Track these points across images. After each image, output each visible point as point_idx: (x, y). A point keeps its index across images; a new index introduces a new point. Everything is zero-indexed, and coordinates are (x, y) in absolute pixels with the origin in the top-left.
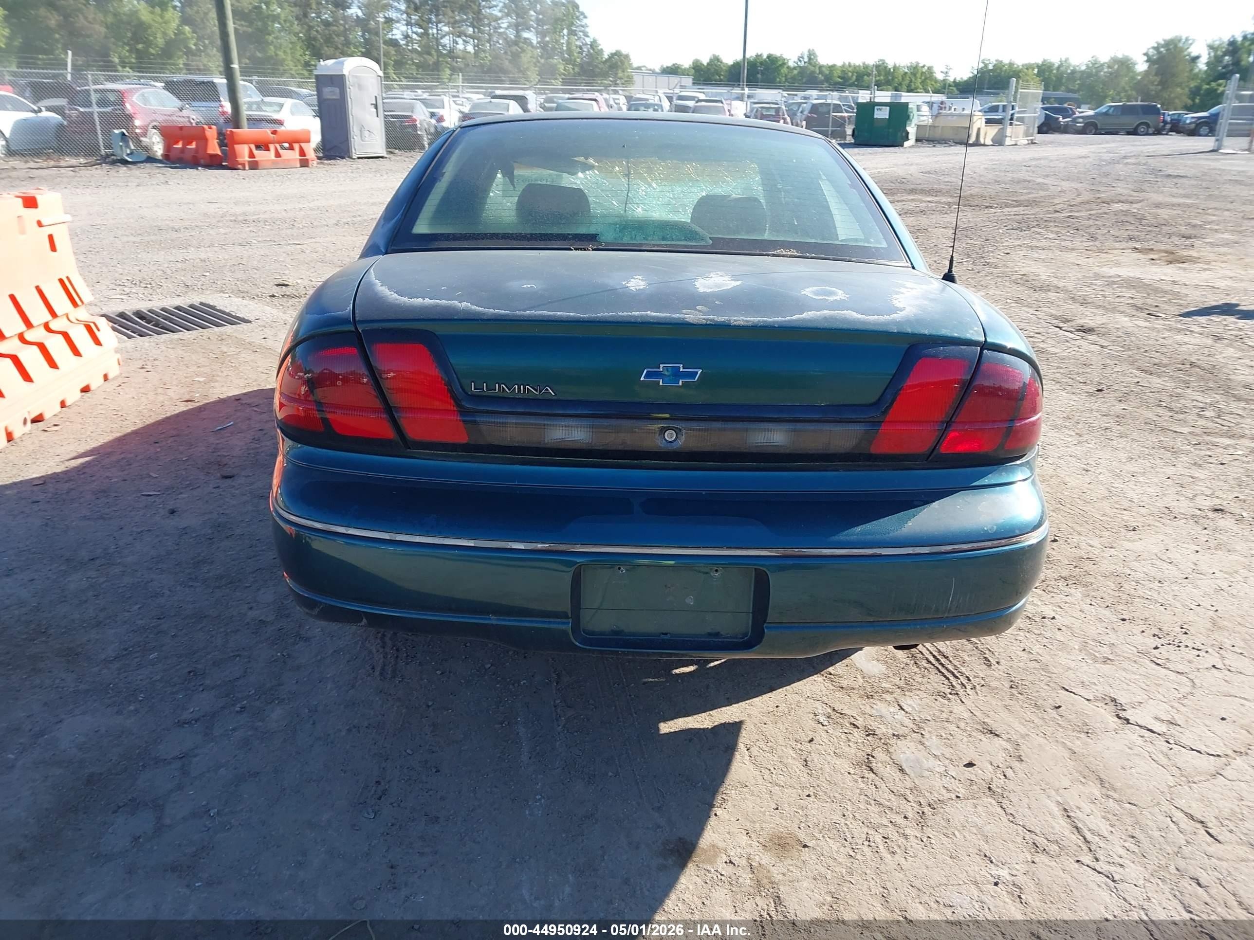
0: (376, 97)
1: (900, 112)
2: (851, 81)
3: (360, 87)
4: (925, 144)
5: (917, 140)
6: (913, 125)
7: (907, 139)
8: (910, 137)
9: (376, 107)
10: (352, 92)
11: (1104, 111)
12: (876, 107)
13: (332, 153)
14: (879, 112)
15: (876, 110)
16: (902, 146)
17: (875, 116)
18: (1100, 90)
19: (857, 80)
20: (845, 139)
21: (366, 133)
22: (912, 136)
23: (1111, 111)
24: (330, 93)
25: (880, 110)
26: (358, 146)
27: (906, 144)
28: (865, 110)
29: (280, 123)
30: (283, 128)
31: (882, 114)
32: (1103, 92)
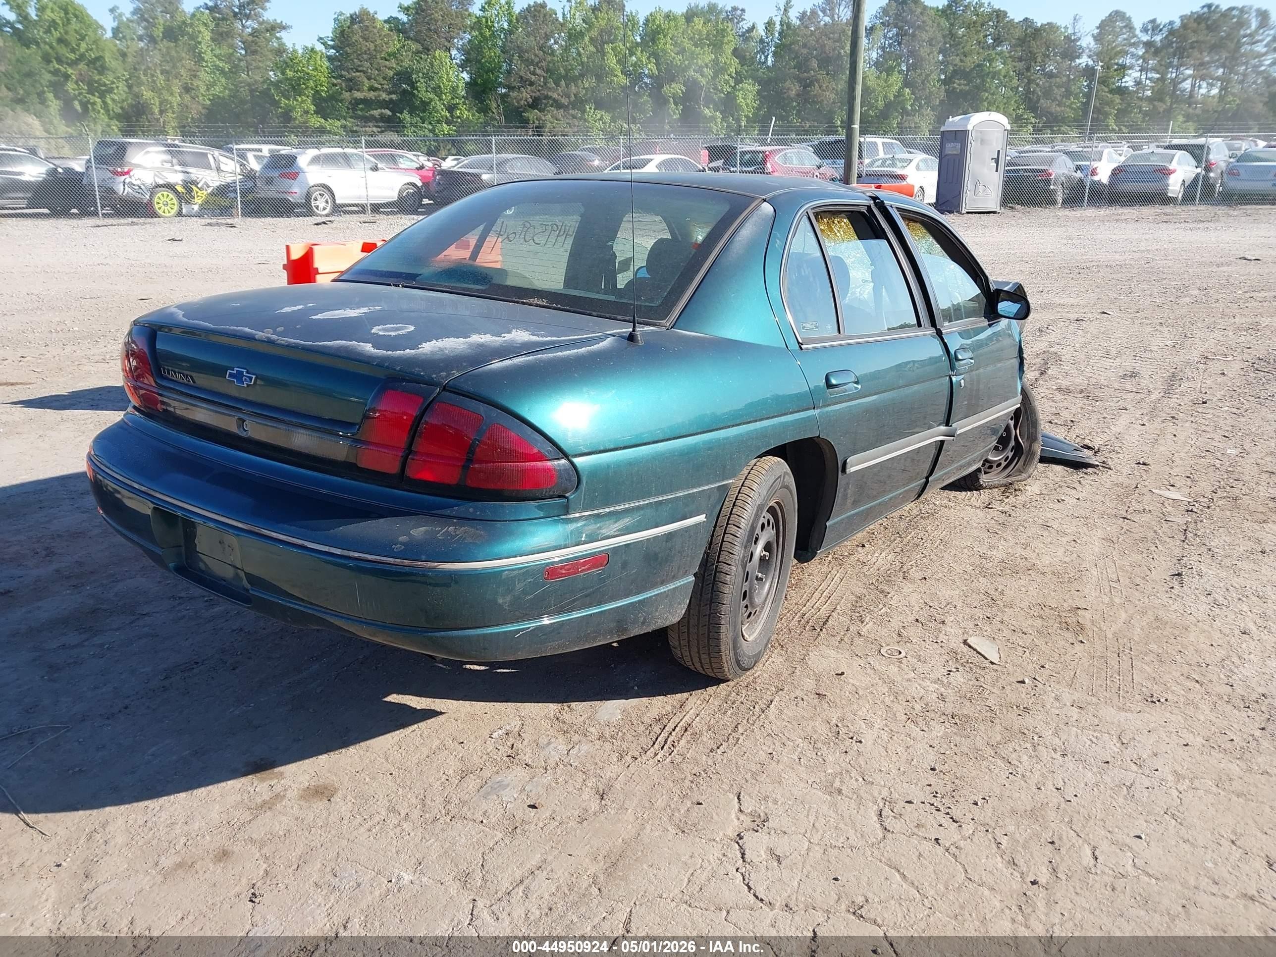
0: (999, 151)
3: (983, 142)
9: (997, 161)
10: (973, 147)
13: (944, 208)
21: (981, 188)
24: (952, 148)
26: (969, 201)
29: (902, 178)
30: (905, 183)
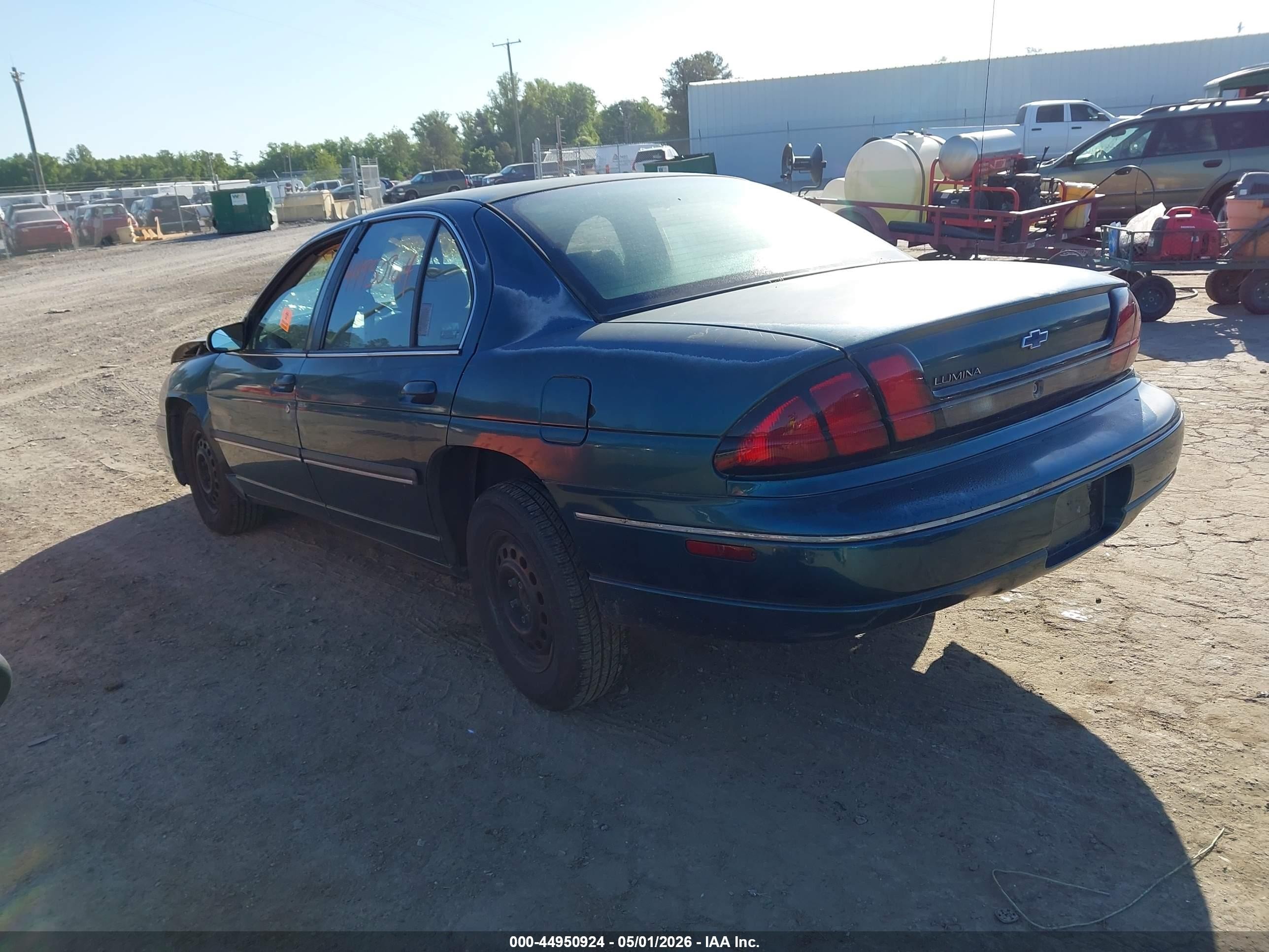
1: (258, 198)
2: (136, 175)
4: (287, 225)
5: (280, 222)
6: (273, 209)
7: (272, 222)
8: (273, 220)
11: (419, 179)
12: (231, 195)
14: (236, 199)
15: (232, 198)
16: (270, 229)
17: (233, 204)
18: (390, 163)
19: (143, 173)
20: (200, 231)
22: (275, 219)
23: (424, 179)
25: (237, 197)
27: (273, 227)
28: (221, 199)
31: (240, 201)
32: (392, 164)
